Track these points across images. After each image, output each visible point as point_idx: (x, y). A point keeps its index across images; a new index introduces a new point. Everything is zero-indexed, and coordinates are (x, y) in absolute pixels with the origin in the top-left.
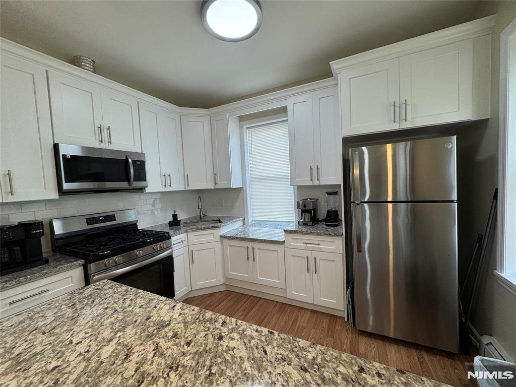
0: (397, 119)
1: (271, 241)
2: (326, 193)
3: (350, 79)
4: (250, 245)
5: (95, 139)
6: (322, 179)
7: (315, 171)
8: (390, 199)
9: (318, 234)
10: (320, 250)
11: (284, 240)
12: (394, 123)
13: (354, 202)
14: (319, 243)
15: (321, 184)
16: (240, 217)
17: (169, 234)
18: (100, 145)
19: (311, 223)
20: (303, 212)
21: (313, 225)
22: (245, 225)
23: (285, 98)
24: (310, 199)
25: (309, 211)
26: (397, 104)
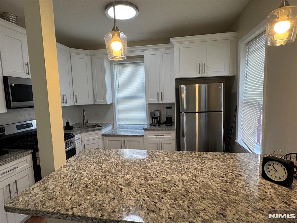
0: (201, 72)
1: (136, 135)
2: (166, 107)
3: (180, 48)
4: (122, 139)
5: (24, 72)
6: (164, 99)
7: (160, 95)
8: (197, 111)
9: (163, 130)
10: (164, 139)
11: (143, 134)
12: (200, 74)
13: (182, 113)
14: (163, 134)
15: (163, 102)
16: (111, 123)
17: (73, 134)
18: (27, 76)
19: (158, 125)
20: (153, 118)
21: (159, 125)
22: (114, 128)
23: (143, 50)
24: (157, 111)
25: (157, 118)
26: (201, 65)
